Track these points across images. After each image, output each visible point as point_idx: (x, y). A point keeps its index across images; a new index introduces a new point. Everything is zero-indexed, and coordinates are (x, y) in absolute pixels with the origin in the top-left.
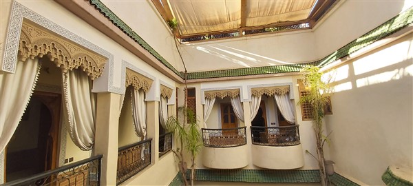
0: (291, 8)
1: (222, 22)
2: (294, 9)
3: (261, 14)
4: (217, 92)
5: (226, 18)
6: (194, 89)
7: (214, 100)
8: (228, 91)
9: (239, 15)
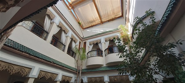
0: (114, 13)
1: (94, 21)
2: (115, 13)
3: (105, 17)
4: (93, 41)
5: (95, 19)
6: (86, 42)
7: (93, 45)
8: (97, 41)
9: (99, 18)
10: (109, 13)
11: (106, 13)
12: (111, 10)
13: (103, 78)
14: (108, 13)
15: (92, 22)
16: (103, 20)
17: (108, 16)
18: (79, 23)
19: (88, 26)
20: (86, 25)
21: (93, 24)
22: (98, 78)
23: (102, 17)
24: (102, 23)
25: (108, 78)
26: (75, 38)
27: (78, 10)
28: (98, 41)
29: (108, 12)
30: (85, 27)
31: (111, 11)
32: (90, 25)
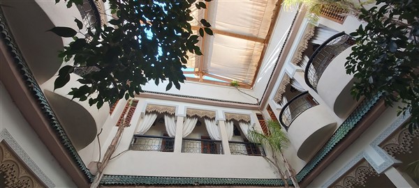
1: (250, 55)
3: (258, 26)
6: (269, 105)
7: (284, 98)
10: (254, 15)
11: (251, 22)
12: (251, 6)
13: (364, 164)
14: (253, 17)
15: (249, 61)
16: (264, 36)
17: (260, 19)
18: (234, 85)
19: (254, 75)
20: (249, 76)
21: (255, 63)
22: (353, 174)
23: (255, 35)
24: (266, 41)
25: (380, 153)
26: (238, 116)
27: (213, 68)
28: (285, 79)
29: (251, 14)
30: (251, 82)
31: (255, 7)
32: (255, 69)
